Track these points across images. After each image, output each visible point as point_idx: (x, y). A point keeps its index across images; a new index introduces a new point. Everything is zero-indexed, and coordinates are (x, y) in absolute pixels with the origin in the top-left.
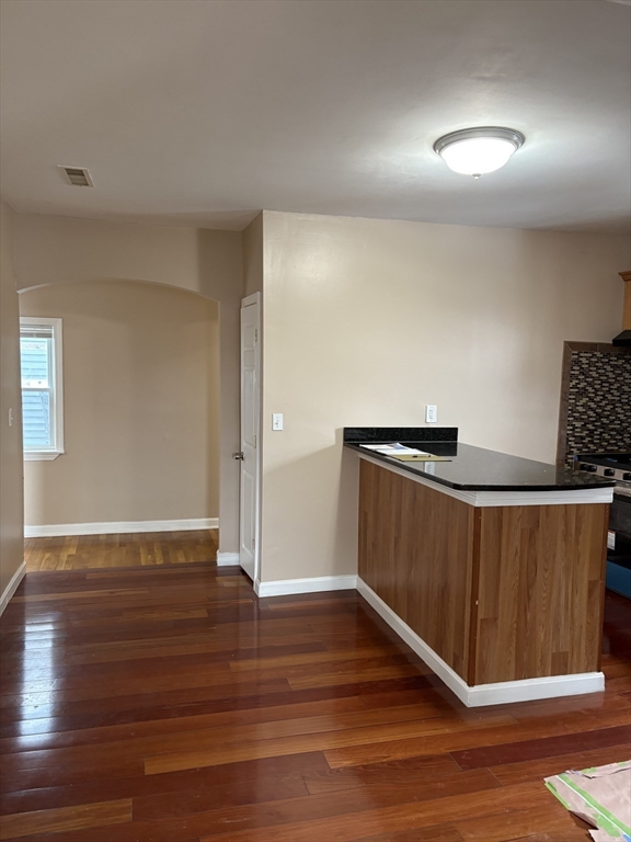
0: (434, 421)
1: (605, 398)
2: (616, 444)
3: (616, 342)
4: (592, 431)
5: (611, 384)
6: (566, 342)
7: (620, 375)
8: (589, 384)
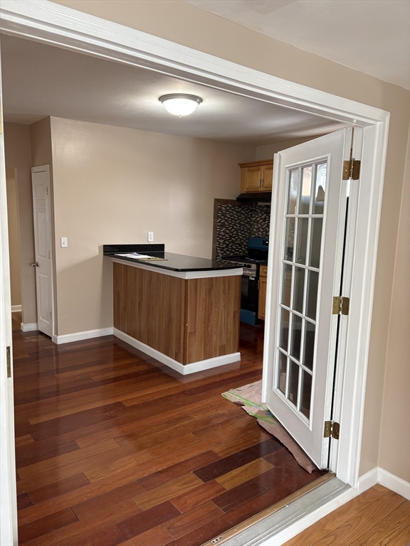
0: (152, 240)
1: (233, 228)
2: (238, 251)
3: (238, 199)
4: (228, 245)
5: (236, 221)
6: (215, 199)
7: (240, 216)
8: (226, 221)
